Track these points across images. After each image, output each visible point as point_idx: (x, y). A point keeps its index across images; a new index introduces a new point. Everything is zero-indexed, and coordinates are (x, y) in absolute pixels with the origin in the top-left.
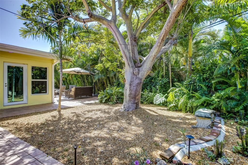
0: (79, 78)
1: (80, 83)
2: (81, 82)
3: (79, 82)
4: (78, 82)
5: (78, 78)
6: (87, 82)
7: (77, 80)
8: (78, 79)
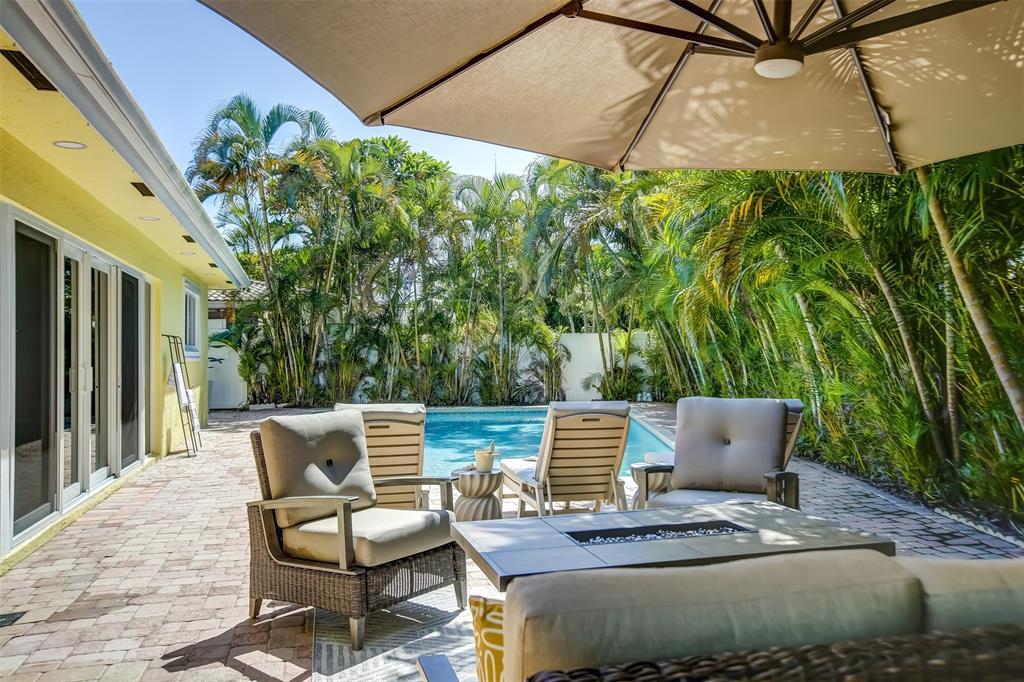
0: (842, 288)
1: (857, 353)
2: (872, 348)
3: (848, 342)
4: (834, 345)
5: (836, 296)
6: (995, 332)
7: (816, 315)
8: (838, 306)
